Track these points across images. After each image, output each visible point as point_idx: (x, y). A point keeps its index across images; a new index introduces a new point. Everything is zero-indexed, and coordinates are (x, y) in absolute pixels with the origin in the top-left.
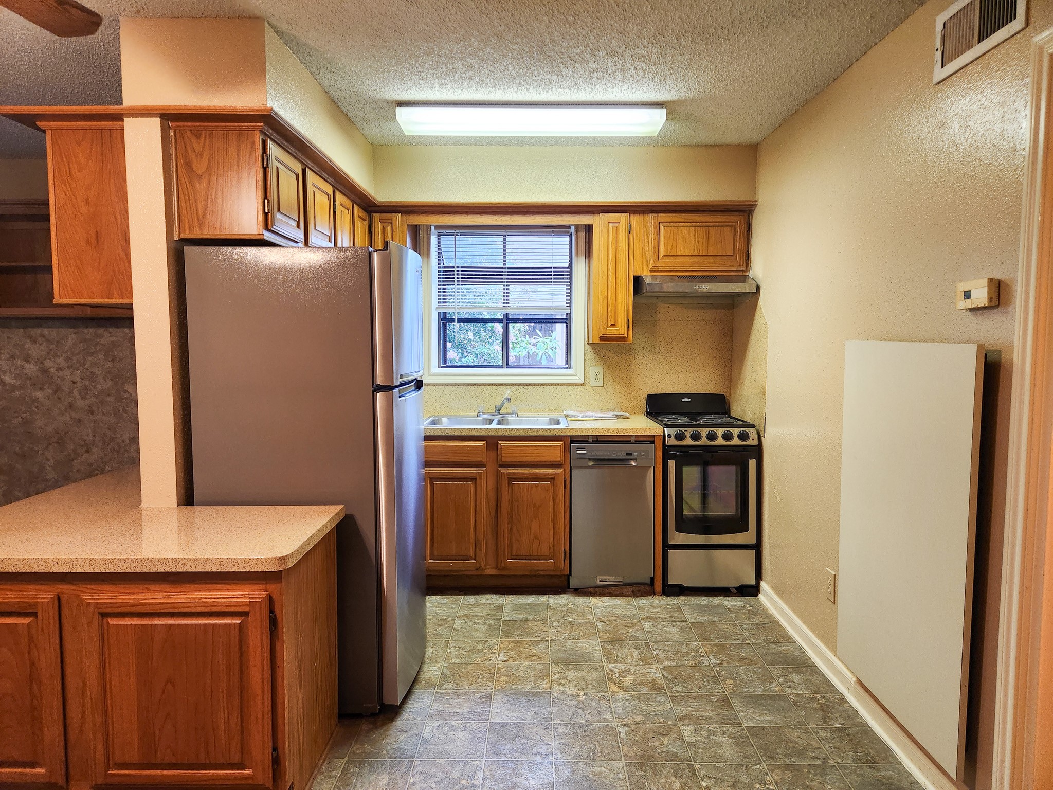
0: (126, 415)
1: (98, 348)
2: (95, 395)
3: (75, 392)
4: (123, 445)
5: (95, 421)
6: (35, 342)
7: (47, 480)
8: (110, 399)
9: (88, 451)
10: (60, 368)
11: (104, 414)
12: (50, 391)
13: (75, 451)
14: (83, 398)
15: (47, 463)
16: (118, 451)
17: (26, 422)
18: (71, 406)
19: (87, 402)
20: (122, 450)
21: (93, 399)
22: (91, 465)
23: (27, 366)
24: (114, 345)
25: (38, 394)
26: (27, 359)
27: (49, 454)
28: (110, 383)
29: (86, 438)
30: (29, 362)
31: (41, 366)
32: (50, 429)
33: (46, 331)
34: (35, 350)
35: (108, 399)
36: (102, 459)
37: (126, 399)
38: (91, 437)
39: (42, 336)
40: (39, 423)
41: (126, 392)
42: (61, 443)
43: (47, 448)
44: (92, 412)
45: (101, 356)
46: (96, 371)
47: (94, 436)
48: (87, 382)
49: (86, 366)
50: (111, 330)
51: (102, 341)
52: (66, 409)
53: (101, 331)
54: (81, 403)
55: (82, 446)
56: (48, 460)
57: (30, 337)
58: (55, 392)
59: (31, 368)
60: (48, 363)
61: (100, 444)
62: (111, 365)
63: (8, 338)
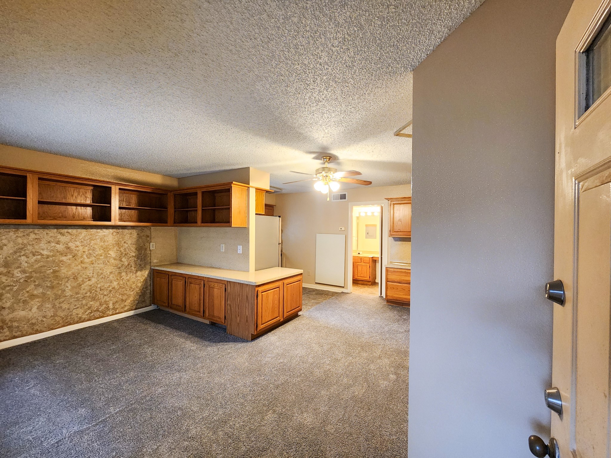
0: (108, 263)
1: (97, 237)
2: (94, 256)
3: (85, 256)
4: (106, 275)
5: (94, 267)
6: (64, 235)
7: (66, 296)
8: (102, 257)
9: (89, 280)
10: (77, 246)
11: (98, 264)
12: (71, 256)
13: (83, 281)
14: (88, 258)
15: (66, 288)
16: (104, 278)
17: (55, 272)
18: (82, 262)
19: (90, 260)
20: (106, 278)
21: (94, 258)
22: (91, 286)
23: (58, 246)
24: (104, 236)
25: (64, 258)
26: (58, 243)
27: (68, 285)
28: (102, 251)
29: (89, 275)
30: (59, 244)
31: (66, 245)
32: (70, 273)
33: (70, 231)
34: (63, 239)
35: (101, 257)
36: (96, 282)
37: (109, 257)
38: (92, 274)
39: (69, 233)
40: (63, 271)
41: (109, 254)
42: (75, 278)
43: (67, 282)
44: (93, 264)
45: (98, 241)
46: (96, 246)
47: (93, 274)
48: (91, 252)
49: (91, 245)
50: (104, 230)
51: (99, 234)
52: (79, 264)
53: (99, 230)
54: (87, 260)
55: (86, 279)
56: (67, 287)
57: (61, 233)
58: (74, 257)
59: (60, 247)
60: (70, 244)
61: (96, 276)
62: (103, 244)
63: (47, 233)
